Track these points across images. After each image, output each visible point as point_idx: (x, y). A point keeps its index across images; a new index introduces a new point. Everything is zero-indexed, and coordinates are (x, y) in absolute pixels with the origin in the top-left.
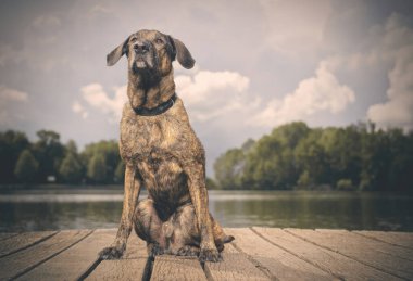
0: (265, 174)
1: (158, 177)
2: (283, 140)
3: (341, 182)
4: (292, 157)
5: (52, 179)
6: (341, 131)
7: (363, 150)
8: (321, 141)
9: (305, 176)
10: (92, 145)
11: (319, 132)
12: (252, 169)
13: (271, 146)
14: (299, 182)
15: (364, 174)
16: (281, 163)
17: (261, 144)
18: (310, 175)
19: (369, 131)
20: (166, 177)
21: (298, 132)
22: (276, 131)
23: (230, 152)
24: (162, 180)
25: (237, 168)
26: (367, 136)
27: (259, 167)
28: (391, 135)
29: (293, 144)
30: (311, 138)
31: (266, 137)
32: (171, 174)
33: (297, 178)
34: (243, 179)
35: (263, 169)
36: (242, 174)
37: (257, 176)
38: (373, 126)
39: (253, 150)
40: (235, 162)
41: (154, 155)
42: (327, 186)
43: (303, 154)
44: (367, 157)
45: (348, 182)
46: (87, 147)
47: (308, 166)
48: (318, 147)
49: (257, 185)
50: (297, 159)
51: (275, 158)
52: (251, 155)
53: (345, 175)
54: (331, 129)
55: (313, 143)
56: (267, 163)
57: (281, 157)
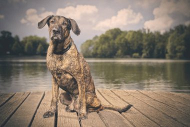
0: (102, 51)
1: (61, 81)
2: (110, 36)
3: (135, 54)
4: (114, 44)
5: (8, 53)
6: (135, 32)
7: (144, 41)
8: (127, 37)
9: (119, 52)
10: (26, 38)
11: (126, 33)
12: (97, 49)
13: (105, 39)
14: (117, 54)
15: (144, 51)
16: (109, 46)
17: (101, 38)
18: (122, 52)
19: (147, 32)
20: (65, 81)
21: (116, 33)
22: (107, 32)
23: (87, 41)
24: (63, 82)
25: (90, 48)
26: (146, 35)
27: (100, 48)
28: (156, 34)
29: (115, 38)
30: (122, 35)
31: (103, 35)
32: (67, 79)
33: (116, 52)
34: (93, 53)
35: (102, 49)
36: (92, 51)
37: (99, 51)
38: (149, 30)
39: (97, 40)
40: (90, 45)
41: (58, 72)
42: (128, 56)
43: (119, 42)
44: (145, 43)
45: (137, 54)
46: (24, 38)
47: (120, 47)
48: (125, 39)
49: (99, 56)
50: (116, 45)
51: (107, 44)
52: (96, 42)
53: (136, 51)
54: (131, 31)
55: (123, 37)
56: (103, 46)
57: (109, 43)
